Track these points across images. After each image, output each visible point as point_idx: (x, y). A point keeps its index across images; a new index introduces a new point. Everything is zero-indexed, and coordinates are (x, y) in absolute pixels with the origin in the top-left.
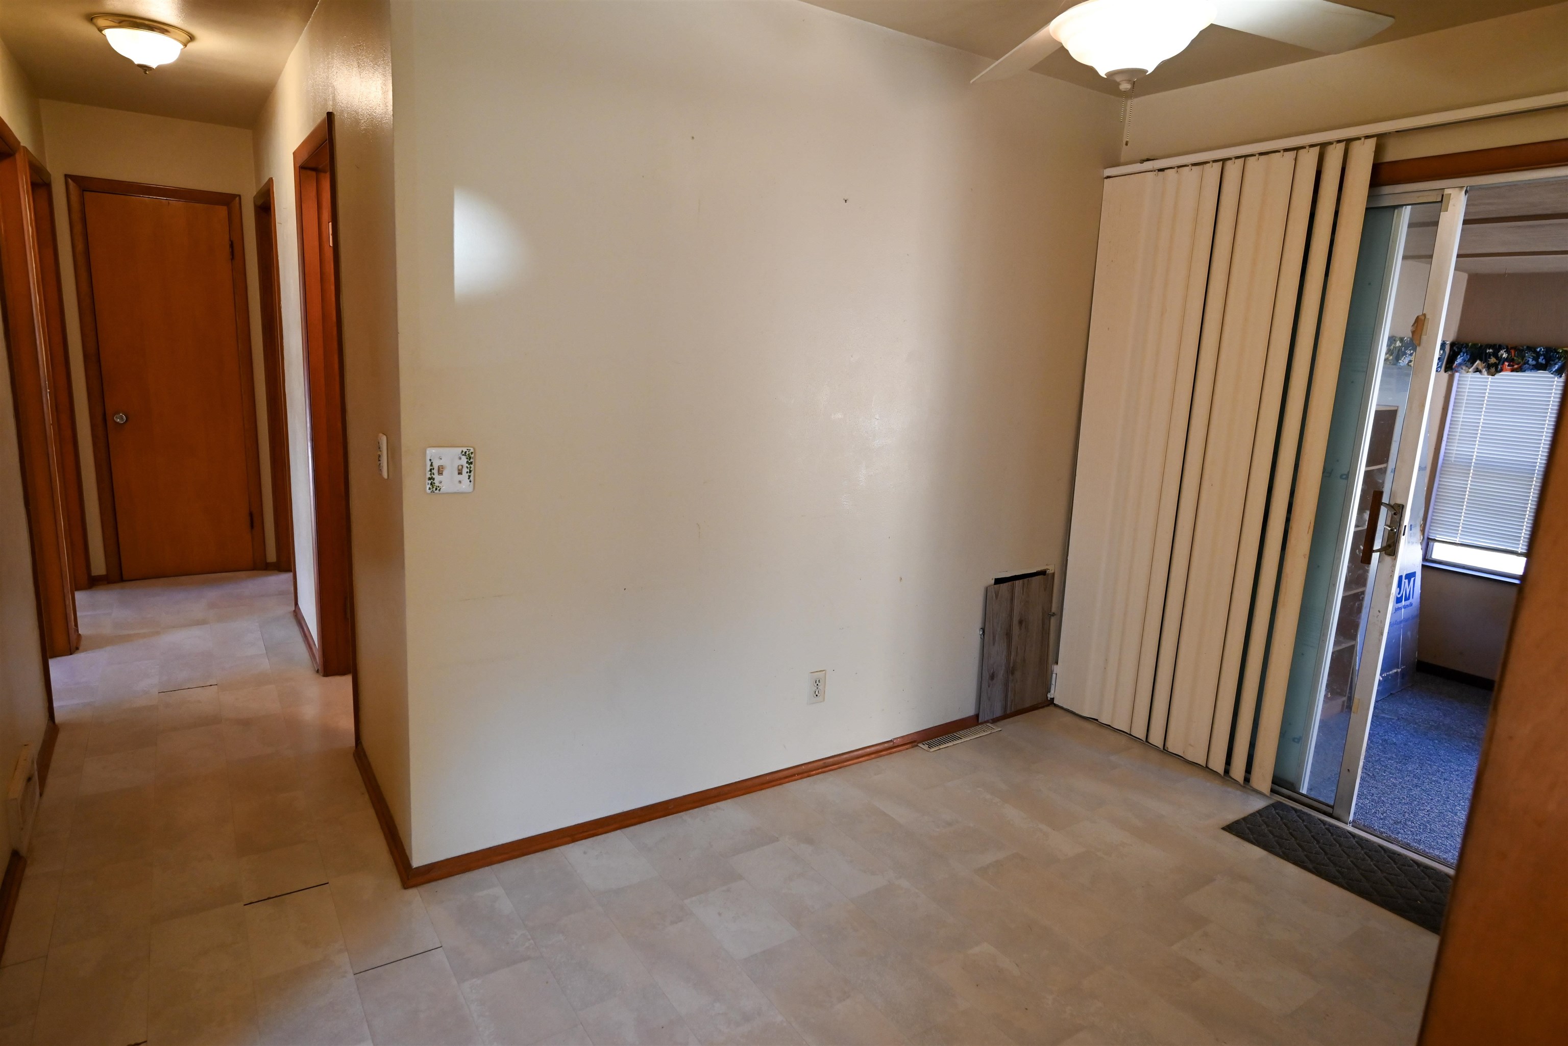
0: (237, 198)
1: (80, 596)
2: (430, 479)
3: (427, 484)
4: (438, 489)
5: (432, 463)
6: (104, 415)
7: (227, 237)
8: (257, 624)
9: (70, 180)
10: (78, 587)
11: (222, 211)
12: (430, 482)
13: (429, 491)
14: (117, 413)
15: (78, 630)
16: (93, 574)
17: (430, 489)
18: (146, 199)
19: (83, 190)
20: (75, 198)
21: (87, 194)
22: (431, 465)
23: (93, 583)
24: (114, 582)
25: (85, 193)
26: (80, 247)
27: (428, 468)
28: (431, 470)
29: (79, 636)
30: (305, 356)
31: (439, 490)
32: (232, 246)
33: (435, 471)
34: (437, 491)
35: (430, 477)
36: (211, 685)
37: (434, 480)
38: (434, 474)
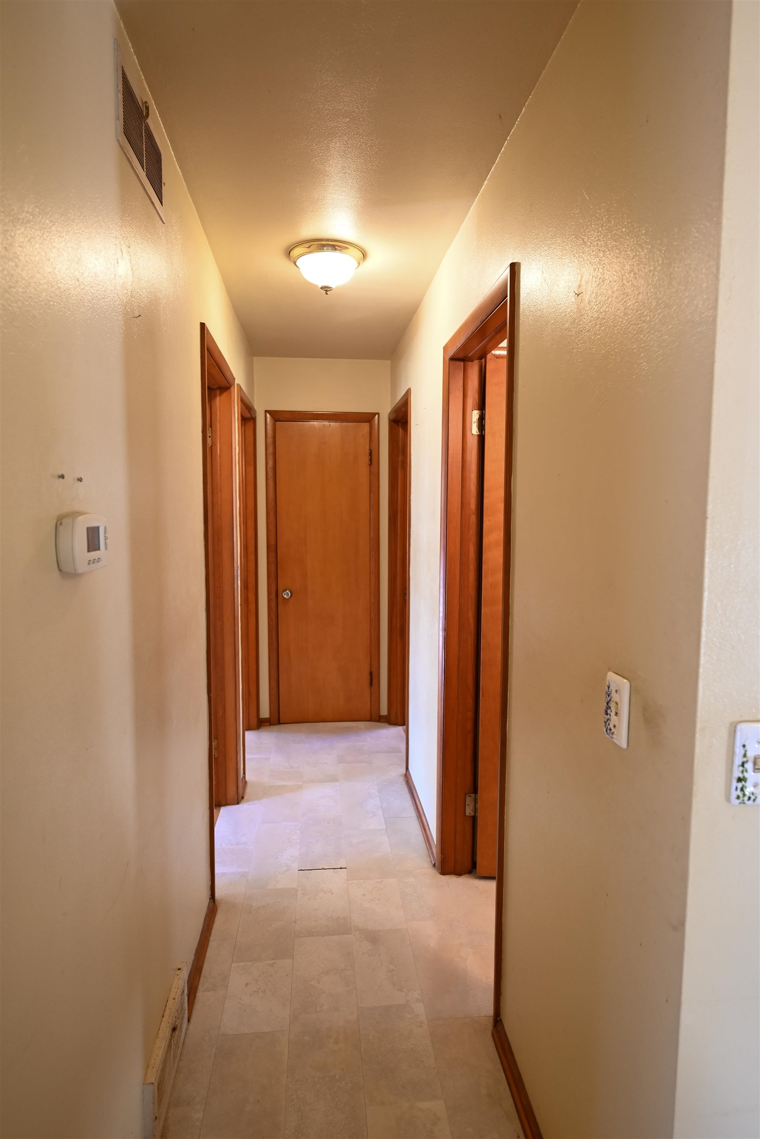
0: (377, 416)
1: (250, 736)
2: (739, 780)
3: (734, 788)
4: (753, 798)
5: (746, 751)
6: (277, 591)
7: (368, 447)
8: (376, 787)
9: (268, 415)
10: (248, 728)
11: (365, 427)
12: (740, 785)
13: (738, 801)
14: (285, 590)
15: (245, 777)
16: (261, 717)
17: (738, 797)
18: (315, 423)
19: (276, 421)
20: (269, 427)
21: (278, 423)
22: (745, 756)
23: (259, 724)
24: (274, 724)
25: (277, 422)
26: (271, 463)
27: (738, 760)
28: (743, 765)
29: (246, 782)
30: (442, 545)
31: (754, 800)
32: (371, 454)
33: (749, 766)
34: (751, 802)
35: (741, 776)
36: (341, 868)
37: (745, 782)
38: (746, 771)
